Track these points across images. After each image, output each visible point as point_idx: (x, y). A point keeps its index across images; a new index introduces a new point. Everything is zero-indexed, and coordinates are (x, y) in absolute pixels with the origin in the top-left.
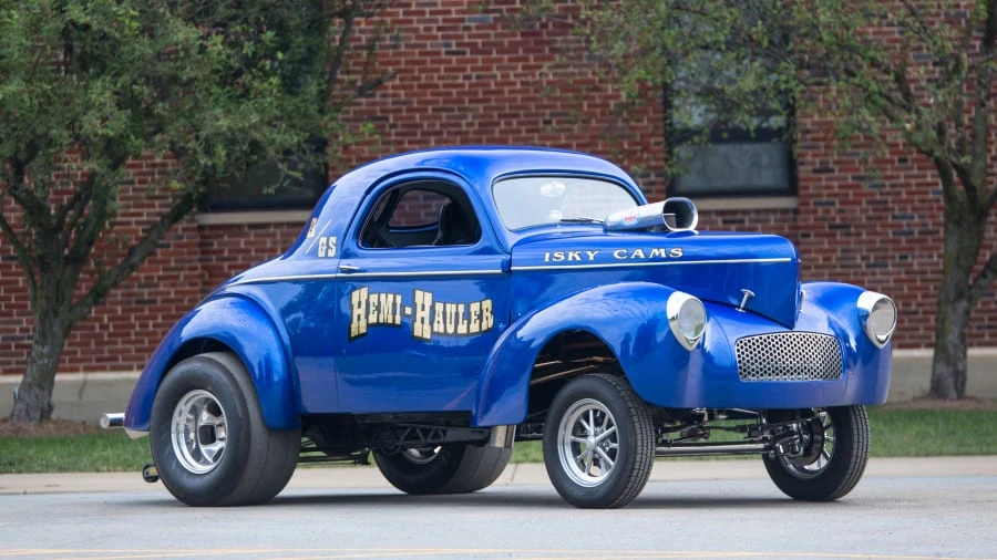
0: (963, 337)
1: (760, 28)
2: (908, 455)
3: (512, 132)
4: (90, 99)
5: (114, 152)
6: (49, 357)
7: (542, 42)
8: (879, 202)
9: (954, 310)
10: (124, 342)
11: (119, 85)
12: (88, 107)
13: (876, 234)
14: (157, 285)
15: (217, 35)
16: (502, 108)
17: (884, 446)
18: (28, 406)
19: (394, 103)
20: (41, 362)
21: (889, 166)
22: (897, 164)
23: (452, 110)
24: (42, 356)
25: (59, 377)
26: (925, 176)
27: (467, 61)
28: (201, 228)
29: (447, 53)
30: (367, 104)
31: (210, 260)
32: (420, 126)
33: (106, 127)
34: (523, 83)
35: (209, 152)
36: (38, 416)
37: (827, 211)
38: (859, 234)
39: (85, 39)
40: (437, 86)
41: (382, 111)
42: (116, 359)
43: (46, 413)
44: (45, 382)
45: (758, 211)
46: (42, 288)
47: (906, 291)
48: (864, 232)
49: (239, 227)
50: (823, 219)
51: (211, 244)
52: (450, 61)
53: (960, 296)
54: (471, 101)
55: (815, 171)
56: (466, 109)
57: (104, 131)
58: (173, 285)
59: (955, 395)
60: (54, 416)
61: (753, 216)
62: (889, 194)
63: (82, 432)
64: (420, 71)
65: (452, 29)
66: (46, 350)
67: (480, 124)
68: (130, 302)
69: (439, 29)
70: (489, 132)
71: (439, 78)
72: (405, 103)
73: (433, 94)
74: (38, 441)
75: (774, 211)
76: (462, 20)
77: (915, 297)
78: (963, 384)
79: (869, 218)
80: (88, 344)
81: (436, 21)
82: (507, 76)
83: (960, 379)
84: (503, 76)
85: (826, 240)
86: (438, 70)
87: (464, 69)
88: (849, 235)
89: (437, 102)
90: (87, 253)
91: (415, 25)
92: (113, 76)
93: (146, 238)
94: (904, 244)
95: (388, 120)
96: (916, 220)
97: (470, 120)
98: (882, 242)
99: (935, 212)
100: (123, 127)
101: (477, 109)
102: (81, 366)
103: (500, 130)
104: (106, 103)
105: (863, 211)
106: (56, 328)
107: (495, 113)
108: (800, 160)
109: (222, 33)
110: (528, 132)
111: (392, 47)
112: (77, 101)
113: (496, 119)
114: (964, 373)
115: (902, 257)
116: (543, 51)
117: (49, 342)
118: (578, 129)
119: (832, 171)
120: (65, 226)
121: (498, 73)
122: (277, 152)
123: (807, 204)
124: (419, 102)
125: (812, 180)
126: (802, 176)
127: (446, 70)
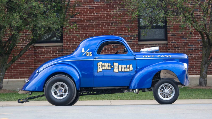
0: (206, 72)
1: (163, 3)
2: (197, 99)
3: (104, 26)
4: (13, 18)
5: (19, 29)
6: (2, 75)
7: (111, 6)
8: (186, 42)
9: (205, 66)
10: (17, 72)
11: (20, 15)
13: (185, 49)
14: (24, 60)
15: (42, 4)
16: (102, 21)
17: (192, 97)
19: (77, 19)
21: (188, 34)
22: (190, 34)
23: (91, 21)
25: (4, 80)
26: (196, 37)
27: (94, 10)
28: (34, 47)
29: (90, 8)
30: (72, 19)
31: (36, 54)
32: (84, 24)
33: (17, 24)
34: (106, 15)
35: (40, 30)
37: (174, 44)
38: (181, 49)
39: (12, 4)
40: (87, 16)
41: (75, 21)
42: (15, 76)
43: (1, 88)
44: (1, 81)
45: (159, 44)
47: (191, 62)
48: (182, 49)
49: (43, 46)
50: (173, 46)
51: (37, 51)
52: (90, 10)
53: (206, 63)
54: (95, 19)
55: (171, 35)
56: (94, 21)
57: (17, 25)
58: (28, 60)
59: (204, 86)
60: (3, 88)
61: (157, 45)
62: (188, 40)
63: (9, 92)
64: (84, 12)
65: (91, 3)
67: (97, 24)
68: (18, 63)
69: (88, 3)
70: (99, 26)
71: (88, 14)
72: (80, 19)
73: (86, 17)
74: (0, 94)
75: (162, 44)
76: (93, 1)
77: (193, 64)
78: (206, 83)
79: (183, 46)
80: (9, 73)
81: (87, 1)
82: (103, 13)
83: (206, 82)
85: (174, 51)
86: (87, 12)
87: (94, 12)
88: (179, 49)
89: (87, 19)
90: (11, 52)
91: (82, 2)
92: (19, 13)
93: (24, 49)
94: (191, 52)
95: (76, 23)
96: (194, 46)
97: (95, 23)
98: (186, 51)
99: (198, 45)
100: (21, 24)
101: (96, 21)
102: (7, 77)
103: (101, 26)
104: (17, 18)
105: (182, 44)
106: (4, 69)
107: (100, 22)
108: (168, 33)
109: (43, 3)
110: (107, 26)
111: (77, 7)
112: (11, 18)
113: (100, 23)
114: (206, 80)
115: (190, 55)
116: (111, 8)
117: (2, 72)
118: (119, 25)
119: (175, 35)
120: (6, 46)
121: (101, 13)
122: (55, 30)
123: (170, 43)
124: (83, 19)
125: (171, 37)
126: (168, 36)
127: (89, 12)
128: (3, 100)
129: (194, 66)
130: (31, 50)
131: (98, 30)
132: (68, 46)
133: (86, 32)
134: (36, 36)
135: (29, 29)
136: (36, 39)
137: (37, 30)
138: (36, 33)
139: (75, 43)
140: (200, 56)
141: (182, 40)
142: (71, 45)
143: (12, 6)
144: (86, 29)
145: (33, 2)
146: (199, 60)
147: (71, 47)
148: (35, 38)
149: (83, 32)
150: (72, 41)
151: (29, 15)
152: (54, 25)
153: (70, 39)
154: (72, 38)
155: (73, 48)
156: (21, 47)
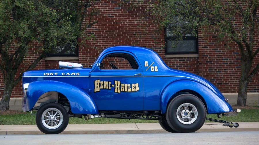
0: (246, 90)
1: (197, 9)
3: (125, 37)
4: (21, 27)
5: (27, 40)
6: (8, 94)
7: (133, 14)
8: (219, 55)
9: (244, 83)
11: (28, 23)
12: (20, 29)
13: (218, 64)
15: (54, 10)
16: (123, 31)
18: (3, 107)
19: (95, 29)
20: (6, 95)
21: (222, 46)
22: (224, 46)
23: (110, 31)
24: (6, 94)
25: (11, 99)
26: (231, 49)
27: (114, 19)
28: (46, 61)
29: (109, 17)
30: (89, 30)
32: (102, 35)
34: (128, 25)
35: (52, 41)
36: (5, 109)
37: (206, 58)
38: (214, 64)
39: (19, 10)
40: (106, 25)
41: (92, 31)
43: (7, 108)
44: (7, 100)
45: (188, 58)
46: (6, 76)
47: (226, 78)
50: (205, 60)
51: (48, 65)
52: (110, 19)
53: (245, 79)
54: (115, 29)
55: (203, 48)
56: (114, 31)
57: (24, 35)
59: (243, 105)
60: (9, 109)
61: (187, 59)
62: (222, 53)
63: (17, 113)
64: (102, 21)
65: (110, 10)
66: (7, 92)
67: (117, 35)
69: (107, 11)
70: (119, 37)
71: (107, 23)
72: (98, 29)
73: (105, 27)
74: (6, 116)
75: (192, 58)
76: (113, 8)
77: (228, 80)
78: (246, 102)
79: (217, 60)
80: (17, 90)
81: (106, 9)
82: (125, 23)
84: (123, 23)
85: (206, 65)
86: (107, 21)
87: (114, 21)
88: (211, 64)
89: (106, 29)
90: (18, 67)
91: (101, 9)
92: (27, 20)
93: (33, 63)
94: (225, 66)
95: (93, 33)
96: (229, 60)
97: (115, 34)
98: (220, 66)
99: (234, 58)
100: (29, 34)
101: (117, 31)
102: (15, 96)
103: (123, 37)
104: (25, 27)
105: (215, 58)
106: (10, 86)
107: (121, 32)
108: (199, 45)
109: (56, 9)
110: (130, 37)
111: (95, 15)
112: (17, 27)
113: (121, 34)
114: (246, 99)
115: (225, 70)
116: (134, 16)
117: (8, 90)
118: (143, 36)
119: (207, 47)
120: (13, 60)
121: (122, 22)
122: (70, 41)
123: (201, 56)
124: (102, 29)
125: (202, 50)
126: (199, 49)
127: (109, 21)
128: (8, 124)
129: (229, 83)
130: (42, 64)
131: (118, 41)
132: (84, 60)
133: (105, 44)
134: (47, 48)
135: (39, 40)
136: (47, 52)
137: (48, 41)
138: (47, 45)
139: (93, 56)
140: (236, 71)
141: (215, 52)
142: (88, 58)
143: (19, 13)
144: (105, 40)
145: (44, 8)
146: (235, 75)
147: (87, 61)
148: (47, 50)
149: (101, 44)
150: (90, 54)
151: (39, 23)
152: (69, 35)
153: (86, 52)
154: (89, 51)
155: (90, 62)
156: (31, 62)
